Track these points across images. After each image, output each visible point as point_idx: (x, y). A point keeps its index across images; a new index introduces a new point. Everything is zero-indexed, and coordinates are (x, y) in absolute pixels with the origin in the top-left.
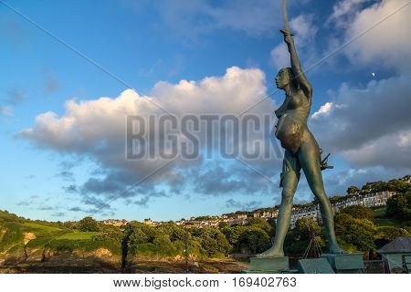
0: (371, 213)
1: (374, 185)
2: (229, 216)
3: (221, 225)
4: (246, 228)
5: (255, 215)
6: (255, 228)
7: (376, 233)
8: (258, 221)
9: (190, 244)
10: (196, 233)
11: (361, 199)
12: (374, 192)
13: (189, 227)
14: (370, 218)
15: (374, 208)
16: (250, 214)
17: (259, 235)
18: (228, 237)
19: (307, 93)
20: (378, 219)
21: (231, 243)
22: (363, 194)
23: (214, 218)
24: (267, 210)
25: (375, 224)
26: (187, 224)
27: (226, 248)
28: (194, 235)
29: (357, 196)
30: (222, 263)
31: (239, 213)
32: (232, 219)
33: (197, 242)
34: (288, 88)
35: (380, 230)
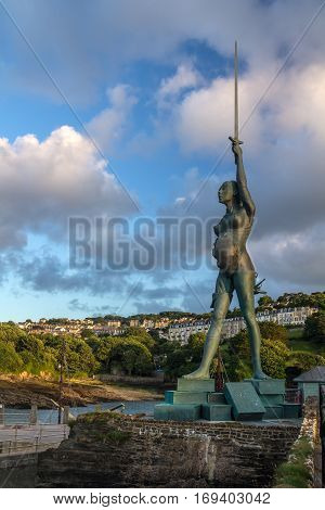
0: (284, 333)
1: (293, 297)
2: (96, 320)
3: (85, 333)
4: (120, 340)
5: (132, 324)
6: (133, 341)
7: (288, 359)
8: (137, 332)
9: (42, 357)
10: (50, 342)
11: (275, 314)
12: (292, 306)
13: (38, 332)
14: (283, 339)
15: (289, 327)
16: (124, 321)
17: (138, 351)
18: (95, 351)
19: (250, 212)
20: (292, 342)
21: (98, 359)
22: (278, 308)
23: (73, 323)
24: (148, 317)
25: (289, 347)
26: (35, 328)
27: (90, 365)
28: (47, 344)
29: (270, 309)
30: (83, 386)
31: (109, 318)
32: (99, 327)
33: (51, 354)
34: (230, 204)
35: (293, 356)
